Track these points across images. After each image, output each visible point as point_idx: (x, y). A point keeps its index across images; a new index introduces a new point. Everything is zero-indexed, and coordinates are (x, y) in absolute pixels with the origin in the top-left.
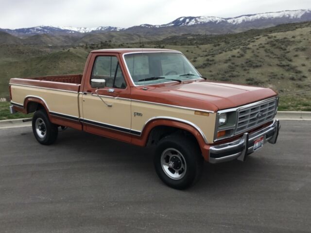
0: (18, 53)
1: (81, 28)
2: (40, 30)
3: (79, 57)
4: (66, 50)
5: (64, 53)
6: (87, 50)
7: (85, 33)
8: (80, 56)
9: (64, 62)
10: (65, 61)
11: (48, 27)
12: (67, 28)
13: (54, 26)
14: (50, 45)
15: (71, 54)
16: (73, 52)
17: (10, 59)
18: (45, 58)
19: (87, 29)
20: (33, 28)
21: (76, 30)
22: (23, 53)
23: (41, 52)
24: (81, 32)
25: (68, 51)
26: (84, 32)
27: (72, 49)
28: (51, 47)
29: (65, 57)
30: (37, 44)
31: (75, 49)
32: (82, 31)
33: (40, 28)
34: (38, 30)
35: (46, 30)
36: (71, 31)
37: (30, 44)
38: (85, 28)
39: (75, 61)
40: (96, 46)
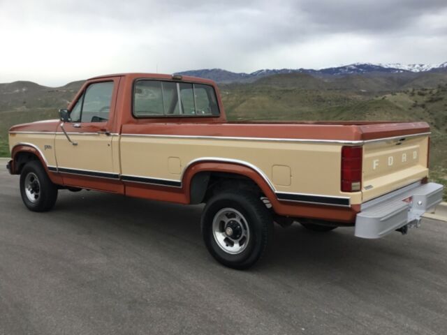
0: (317, 101)
1: (414, 65)
2: (354, 70)
3: (397, 108)
4: (380, 98)
5: (377, 102)
6: (413, 98)
7: (421, 72)
8: (401, 106)
9: (374, 115)
10: (375, 113)
11: (365, 65)
12: (392, 66)
13: (373, 64)
14: (363, 91)
15: (387, 103)
16: (391, 100)
17: (306, 109)
18: (348, 108)
19: (423, 67)
20: (344, 68)
21: (406, 68)
22: (324, 101)
23: (348, 100)
24: (414, 70)
25: (383, 99)
26: (418, 71)
27: (389, 97)
28: (364, 93)
29: (376, 108)
30: (345, 89)
31: (394, 96)
32: (416, 70)
33: (353, 67)
34: (350, 69)
35: (361, 70)
36: (398, 70)
37: (336, 89)
38: (421, 66)
39: (391, 113)
40: (428, 92)
